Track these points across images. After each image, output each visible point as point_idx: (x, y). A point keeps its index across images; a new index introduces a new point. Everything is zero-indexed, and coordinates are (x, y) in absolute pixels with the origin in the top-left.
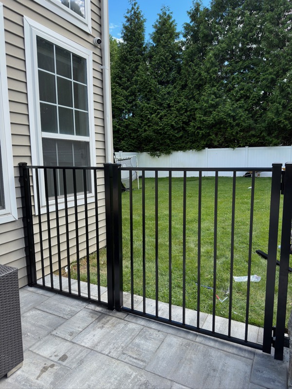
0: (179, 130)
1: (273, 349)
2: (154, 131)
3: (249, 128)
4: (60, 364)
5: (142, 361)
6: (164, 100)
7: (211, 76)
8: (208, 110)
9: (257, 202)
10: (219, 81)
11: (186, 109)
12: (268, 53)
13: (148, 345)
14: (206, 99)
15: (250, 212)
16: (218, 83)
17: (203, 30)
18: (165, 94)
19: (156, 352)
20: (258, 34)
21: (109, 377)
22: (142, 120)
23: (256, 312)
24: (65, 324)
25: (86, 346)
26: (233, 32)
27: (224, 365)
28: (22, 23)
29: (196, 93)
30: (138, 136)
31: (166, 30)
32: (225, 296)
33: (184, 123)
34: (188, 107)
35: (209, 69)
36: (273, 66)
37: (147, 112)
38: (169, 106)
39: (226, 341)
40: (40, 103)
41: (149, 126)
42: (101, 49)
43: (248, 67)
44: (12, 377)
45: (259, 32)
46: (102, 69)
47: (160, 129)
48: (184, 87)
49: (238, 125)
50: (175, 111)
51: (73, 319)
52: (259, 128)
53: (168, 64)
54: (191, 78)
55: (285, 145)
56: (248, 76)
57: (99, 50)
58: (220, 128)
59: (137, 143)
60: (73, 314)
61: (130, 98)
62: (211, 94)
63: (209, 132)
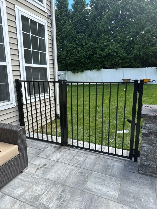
0: (88, 59)
1: (133, 158)
2: (74, 59)
3: (125, 58)
4: (44, 167)
5: (79, 164)
6: (79, 42)
7: (105, 30)
8: (103, 48)
9: (128, 97)
10: (109, 32)
11: (92, 47)
12: (135, 17)
13: (81, 159)
14: (102, 42)
15: (124, 102)
16: (108, 33)
17: (100, 3)
18: (80, 39)
19: (84, 161)
20: (130, 6)
21: (66, 171)
22: (68, 53)
23: (126, 145)
24: (43, 152)
25: (54, 160)
26: (116, 5)
27: (113, 165)
28: (14, 8)
29: (97, 38)
30: (66, 62)
31: (80, 3)
32: (113, 139)
33: (90, 55)
34: (92, 46)
35: (104, 25)
36: (137, 24)
37: (70, 49)
38: (82, 46)
39: (114, 156)
40: (24, 49)
41: (72, 57)
42: (51, 20)
43: (124, 25)
44: (24, 172)
45: (130, 5)
46: (52, 30)
47: (78, 58)
48: (90, 35)
49: (119, 56)
50: (85, 48)
51: (46, 150)
52: (130, 58)
53: (82, 22)
54: (94, 30)
55: (142, 67)
56: (124, 30)
57: (50, 20)
58: (109, 58)
59: (65, 66)
60: (46, 148)
61: (61, 41)
62: (105, 39)
63: (104, 60)
